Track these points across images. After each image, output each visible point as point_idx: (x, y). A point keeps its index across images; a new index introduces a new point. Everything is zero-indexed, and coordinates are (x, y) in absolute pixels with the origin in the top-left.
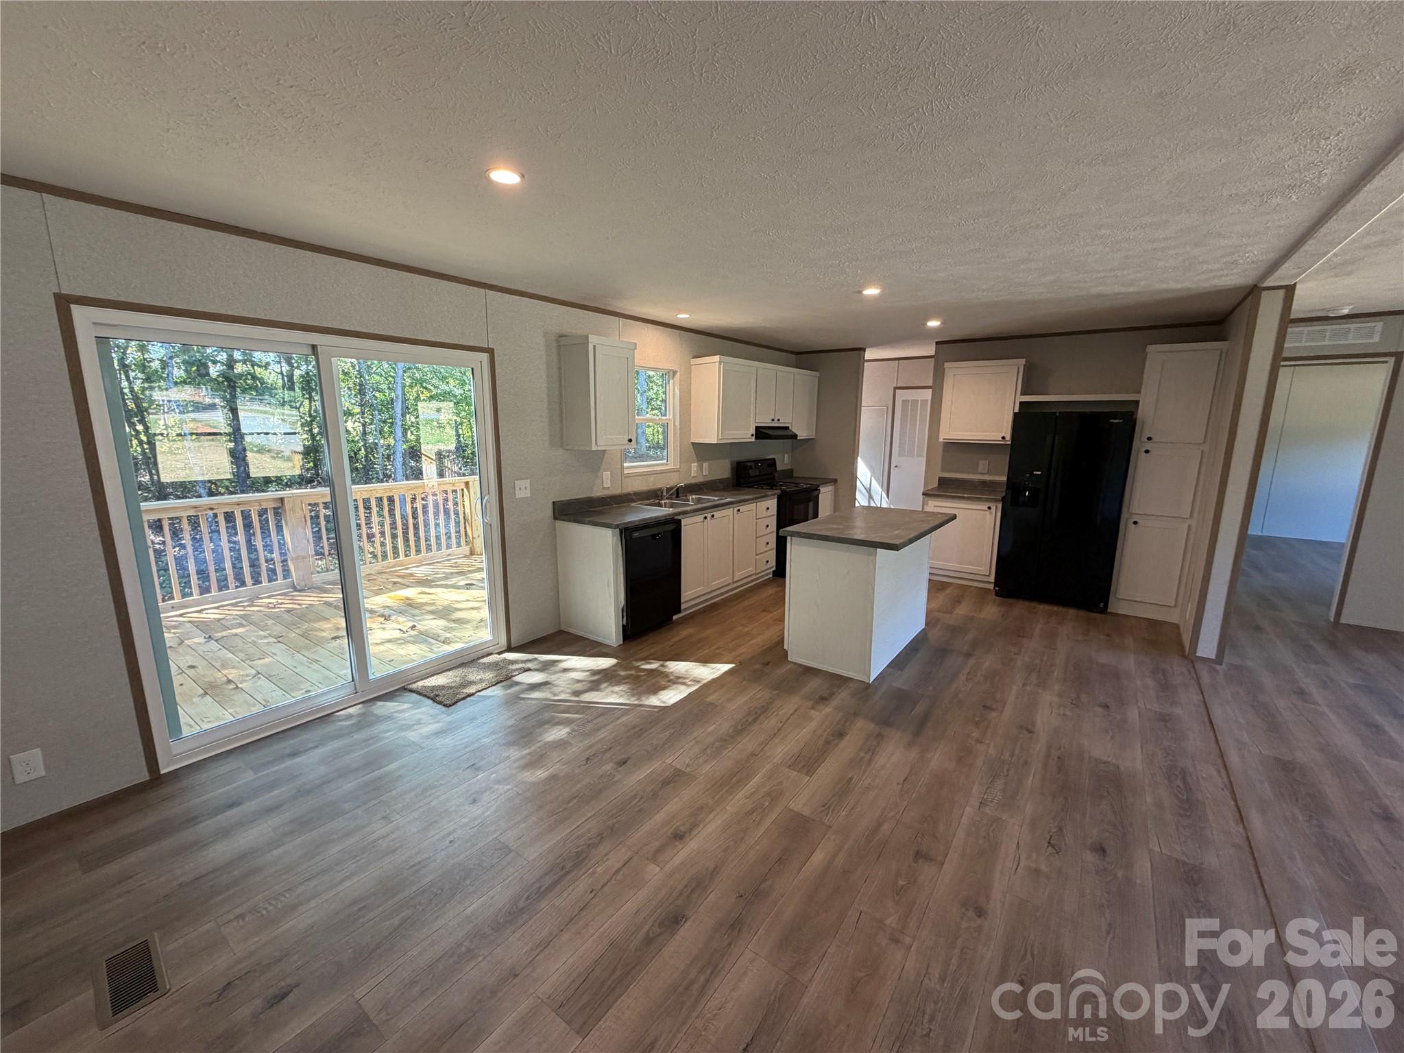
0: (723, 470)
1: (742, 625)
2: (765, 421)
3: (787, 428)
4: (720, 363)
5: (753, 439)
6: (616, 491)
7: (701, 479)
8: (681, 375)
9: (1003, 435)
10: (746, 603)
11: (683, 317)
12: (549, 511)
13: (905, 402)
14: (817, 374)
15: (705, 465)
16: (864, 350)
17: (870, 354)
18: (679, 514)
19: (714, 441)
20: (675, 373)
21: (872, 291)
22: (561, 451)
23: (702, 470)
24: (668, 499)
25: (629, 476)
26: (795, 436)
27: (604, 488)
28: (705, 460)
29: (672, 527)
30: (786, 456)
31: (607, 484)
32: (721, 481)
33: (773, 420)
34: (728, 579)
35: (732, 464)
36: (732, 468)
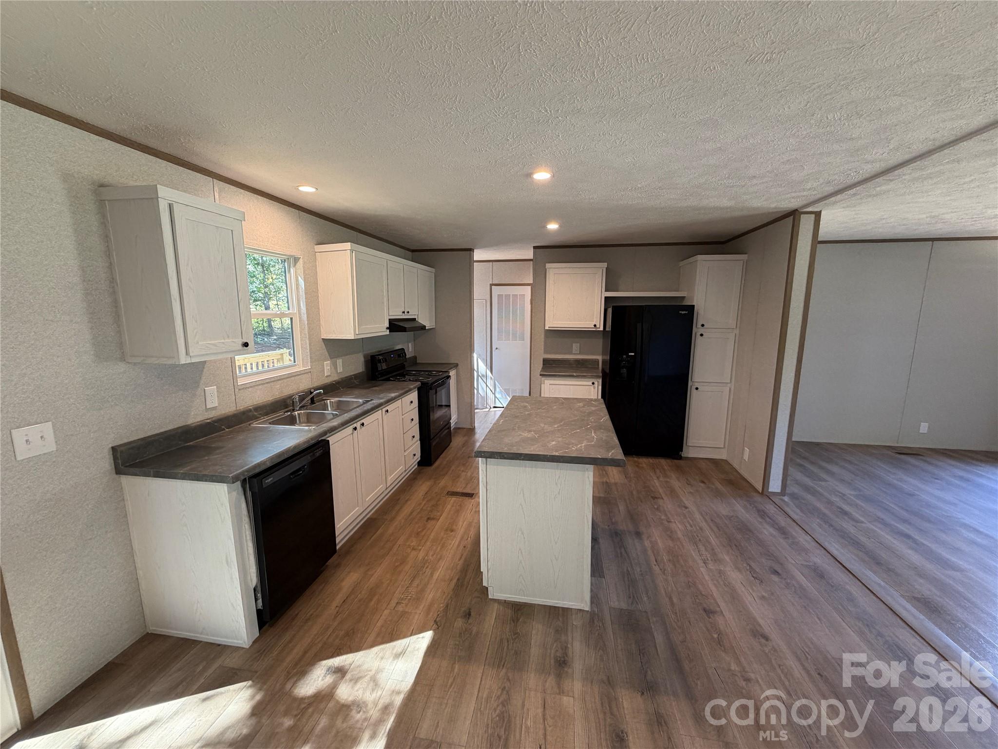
0: (356, 365)
1: (414, 549)
2: (397, 314)
3: (414, 319)
4: (352, 251)
5: (388, 332)
6: (229, 408)
7: (335, 378)
8: (304, 263)
9: (594, 323)
10: (406, 510)
11: (307, 191)
12: (106, 463)
13: (500, 296)
14: (433, 270)
15: (339, 362)
16: (471, 250)
17: (478, 255)
18: (325, 433)
19: (351, 336)
20: (296, 260)
21: (542, 176)
22: (122, 367)
23: (336, 368)
24: (301, 408)
25: (245, 387)
26: (423, 328)
27: (207, 410)
28: (338, 357)
29: (318, 453)
30: (410, 345)
31: (213, 401)
32: (356, 376)
33: (404, 312)
34: (381, 487)
35: (365, 357)
36: (366, 362)
